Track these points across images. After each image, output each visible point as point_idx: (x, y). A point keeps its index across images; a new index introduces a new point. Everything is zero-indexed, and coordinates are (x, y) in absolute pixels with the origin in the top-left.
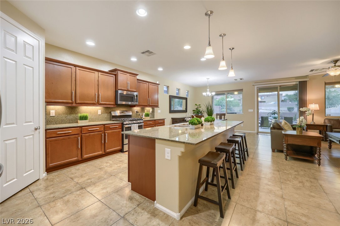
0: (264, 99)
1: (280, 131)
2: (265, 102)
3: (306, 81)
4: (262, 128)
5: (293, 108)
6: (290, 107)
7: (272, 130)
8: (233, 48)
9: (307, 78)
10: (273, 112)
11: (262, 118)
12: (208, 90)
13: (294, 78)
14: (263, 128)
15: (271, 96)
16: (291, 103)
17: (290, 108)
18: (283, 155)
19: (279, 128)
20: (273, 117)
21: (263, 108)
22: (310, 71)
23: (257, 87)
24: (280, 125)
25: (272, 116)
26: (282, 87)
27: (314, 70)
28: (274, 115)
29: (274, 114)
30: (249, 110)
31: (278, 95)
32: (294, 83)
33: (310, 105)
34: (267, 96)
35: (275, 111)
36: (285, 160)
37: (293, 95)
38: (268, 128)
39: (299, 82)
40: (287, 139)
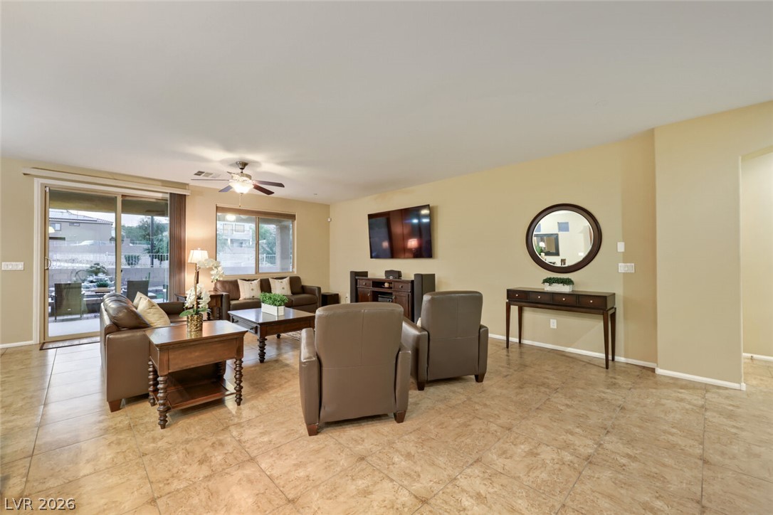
0: (60, 230)
1: (138, 333)
2: (64, 239)
3: (185, 195)
4: (58, 318)
5: (137, 258)
6: (130, 254)
7: (111, 336)
9: (185, 189)
10: (91, 267)
11: (58, 287)
13: (160, 183)
14: (63, 321)
15: (81, 224)
16: (131, 245)
17: (132, 257)
18: (149, 412)
19: (133, 323)
20: (92, 282)
21: (58, 256)
22: (196, 174)
24: (134, 309)
25: (91, 278)
26: (127, 198)
27: (203, 173)
28: (95, 277)
29: (96, 272)
31: (118, 220)
32: (160, 195)
33: (192, 251)
34: (73, 223)
35: (98, 264)
36: (159, 427)
37: (137, 228)
38: (78, 316)
39: (171, 194)
40: (165, 358)
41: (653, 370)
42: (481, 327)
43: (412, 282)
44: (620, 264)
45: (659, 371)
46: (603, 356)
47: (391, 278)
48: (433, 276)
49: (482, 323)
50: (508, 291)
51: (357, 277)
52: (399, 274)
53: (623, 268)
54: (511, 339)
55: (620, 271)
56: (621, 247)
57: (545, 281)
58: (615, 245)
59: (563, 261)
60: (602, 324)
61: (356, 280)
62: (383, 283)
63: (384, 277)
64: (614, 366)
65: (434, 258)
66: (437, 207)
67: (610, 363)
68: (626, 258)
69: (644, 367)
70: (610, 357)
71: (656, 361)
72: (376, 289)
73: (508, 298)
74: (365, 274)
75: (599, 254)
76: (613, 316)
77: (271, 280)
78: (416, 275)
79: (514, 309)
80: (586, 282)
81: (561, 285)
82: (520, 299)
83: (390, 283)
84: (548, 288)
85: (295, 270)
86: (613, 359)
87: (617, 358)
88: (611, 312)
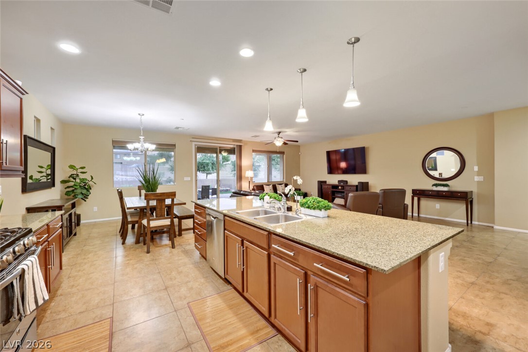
3: (241, 146)
8: (271, 89)
9: (243, 143)
12: (142, 138)
13: (232, 141)
22: (252, 137)
23: (195, 145)
26: (221, 148)
27: (258, 136)
30: (185, 178)
32: (232, 146)
33: (247, 172)
39: (237, 145)
41: (493, 227)
42: (405, 204)
43: (357, 186)
44: (475, 177)
45: (496, 227)
46: (466, 221)
47: (342, 184)
48: (368, 183)
49: (405, 203)
50: (413, 190)
51: (321, 184)
52: (346, 182)
53: (476, 179)
54: (414, 214)
55: (475, 180)
56: (476, 168)
57: (434, 185)
58: (473, 167)
59: (440, 174)
60: (465, 206)
61: (322, 185)
62: (338, 187)
63: (337, 184)
64: (471, 226)
65: (368, 174)
66: (368, 148)
67: (469, 224)
68: (479, 174)
69: (488, 226)
70: (469, 222)
71: (494, 223)
72: (334, 190)
73: (413, 193)
74: (325, 182)
75: (464, 171)
76: (471, 202)
77: (277, 185)
78: (359, 183)
79: (416, 199)
80: (456, 186)
81: (442, 187)
82: (419, 194)
83: (341, 186)
84: (435, 188)
85: (285, 180)
86: (471, 223)
87: (473, 222)
88: (470, 200)
